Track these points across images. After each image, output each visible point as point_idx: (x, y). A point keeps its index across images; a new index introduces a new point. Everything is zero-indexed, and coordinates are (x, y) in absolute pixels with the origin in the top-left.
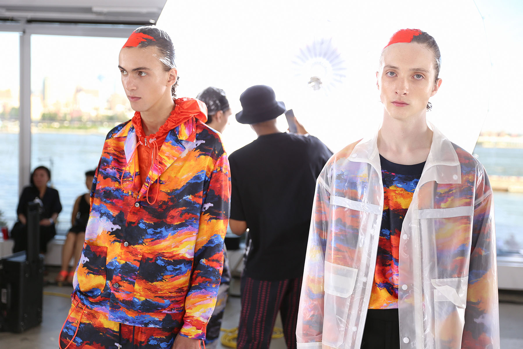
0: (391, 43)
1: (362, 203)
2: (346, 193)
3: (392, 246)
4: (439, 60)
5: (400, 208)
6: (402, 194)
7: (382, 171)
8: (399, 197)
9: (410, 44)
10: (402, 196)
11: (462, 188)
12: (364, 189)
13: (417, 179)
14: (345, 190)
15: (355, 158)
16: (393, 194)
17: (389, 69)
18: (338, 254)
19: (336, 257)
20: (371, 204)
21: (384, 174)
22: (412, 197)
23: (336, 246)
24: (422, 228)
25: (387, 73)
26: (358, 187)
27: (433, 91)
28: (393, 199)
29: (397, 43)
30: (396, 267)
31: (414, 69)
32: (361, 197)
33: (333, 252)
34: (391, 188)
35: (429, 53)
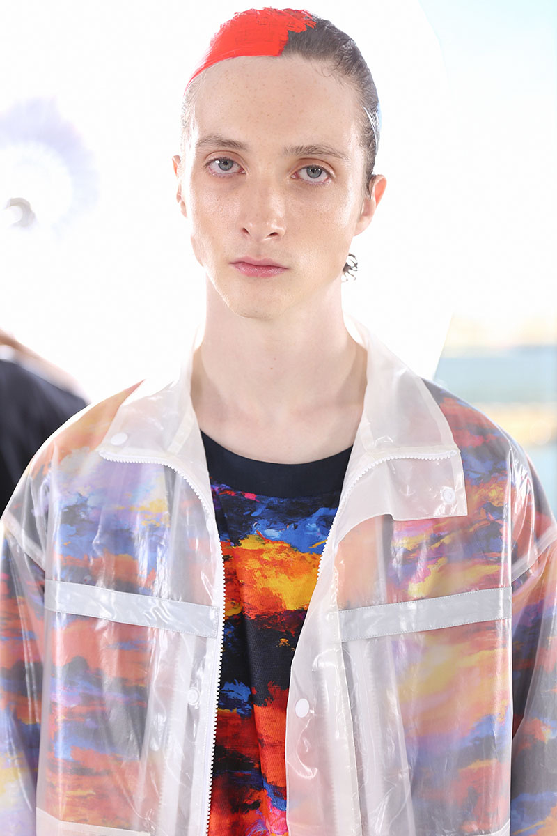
0: (213, 59)
1: (152, 600)
2: (98, 567)
3: (261, 741)
4: (374, 115)
5: (280, 610)
6: (282, 561)
7: (212, 487)
8: (273, 572)
9: (278, 60)
10: (282, 566)
11: (471, 530)
12: (156, 551)
13: (326, 506)
14: (92, 560)
15: (121, 447)
16: (253, 564)
17: (216, 148)
18: (79, 786)
19: (74, 797)
20: (183, 600)
21: (221, 497)
22: (314, 570)
23: (71, 758)
24: (353, 670)
25: (208, 164)
26: (136, 544)
27: (360, 218)
28: (254, 582)
29: (235, 59)
30: (278, 813)
31: (299, 149)
32: (148, 579)
33: (61, 781)
34: (248, 544)
35: (343, 91)
